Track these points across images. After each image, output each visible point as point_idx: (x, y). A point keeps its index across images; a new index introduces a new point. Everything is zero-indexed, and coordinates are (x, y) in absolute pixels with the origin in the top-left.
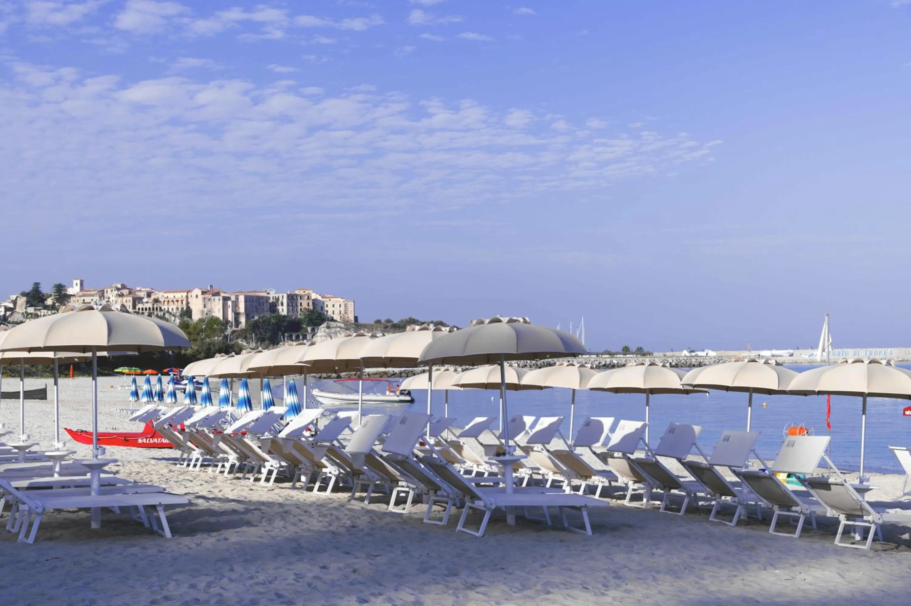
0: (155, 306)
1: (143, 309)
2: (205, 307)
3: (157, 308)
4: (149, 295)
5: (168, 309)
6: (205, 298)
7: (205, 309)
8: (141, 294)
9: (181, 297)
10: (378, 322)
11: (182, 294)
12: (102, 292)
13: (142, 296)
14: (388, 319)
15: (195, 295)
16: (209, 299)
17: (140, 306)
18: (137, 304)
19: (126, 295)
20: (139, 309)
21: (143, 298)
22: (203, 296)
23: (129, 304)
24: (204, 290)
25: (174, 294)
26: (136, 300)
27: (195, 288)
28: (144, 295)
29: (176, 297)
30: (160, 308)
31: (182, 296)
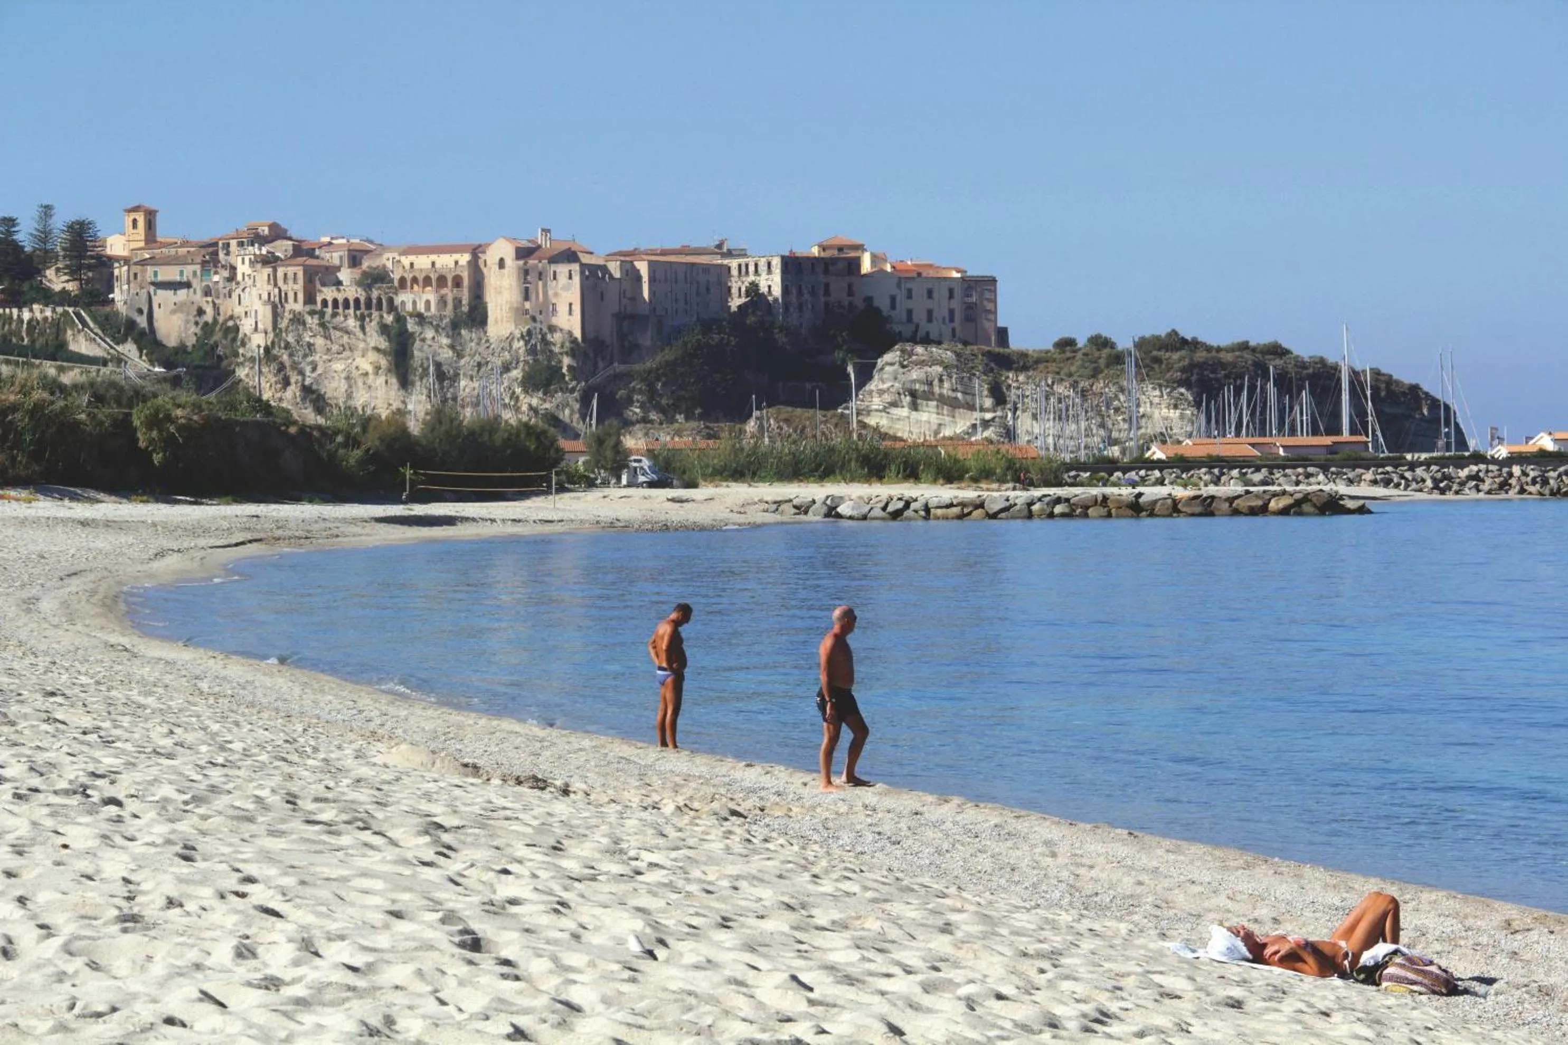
0: (375, 294)
1: (335, 302)
2: (527, 298)
3: (379, 300)
4: (355, 259)
5: (414, 303)
6: (527, 272)
7: (527, 305)
8: (334, 258)
9: (452, 265)
10: (1066, 344)
11: (456, 256)
12: (211, 250)
13: (337, 262)
14: (1098, 337)
15: (497, 260)
16: (540, 274)
17: (329, 293)
18: (318, 286)
19: (287, 259)
20: (325, 303)
21: (338, 269)
22: (521, 262)
23: (296, 287)
24: (524, 244)
25: (433, 257)
26: (317, 273)
27: (495, 239)
28: (341, 257)
29: (438, 265)
30: (391, 301)
31: (456, 263)
